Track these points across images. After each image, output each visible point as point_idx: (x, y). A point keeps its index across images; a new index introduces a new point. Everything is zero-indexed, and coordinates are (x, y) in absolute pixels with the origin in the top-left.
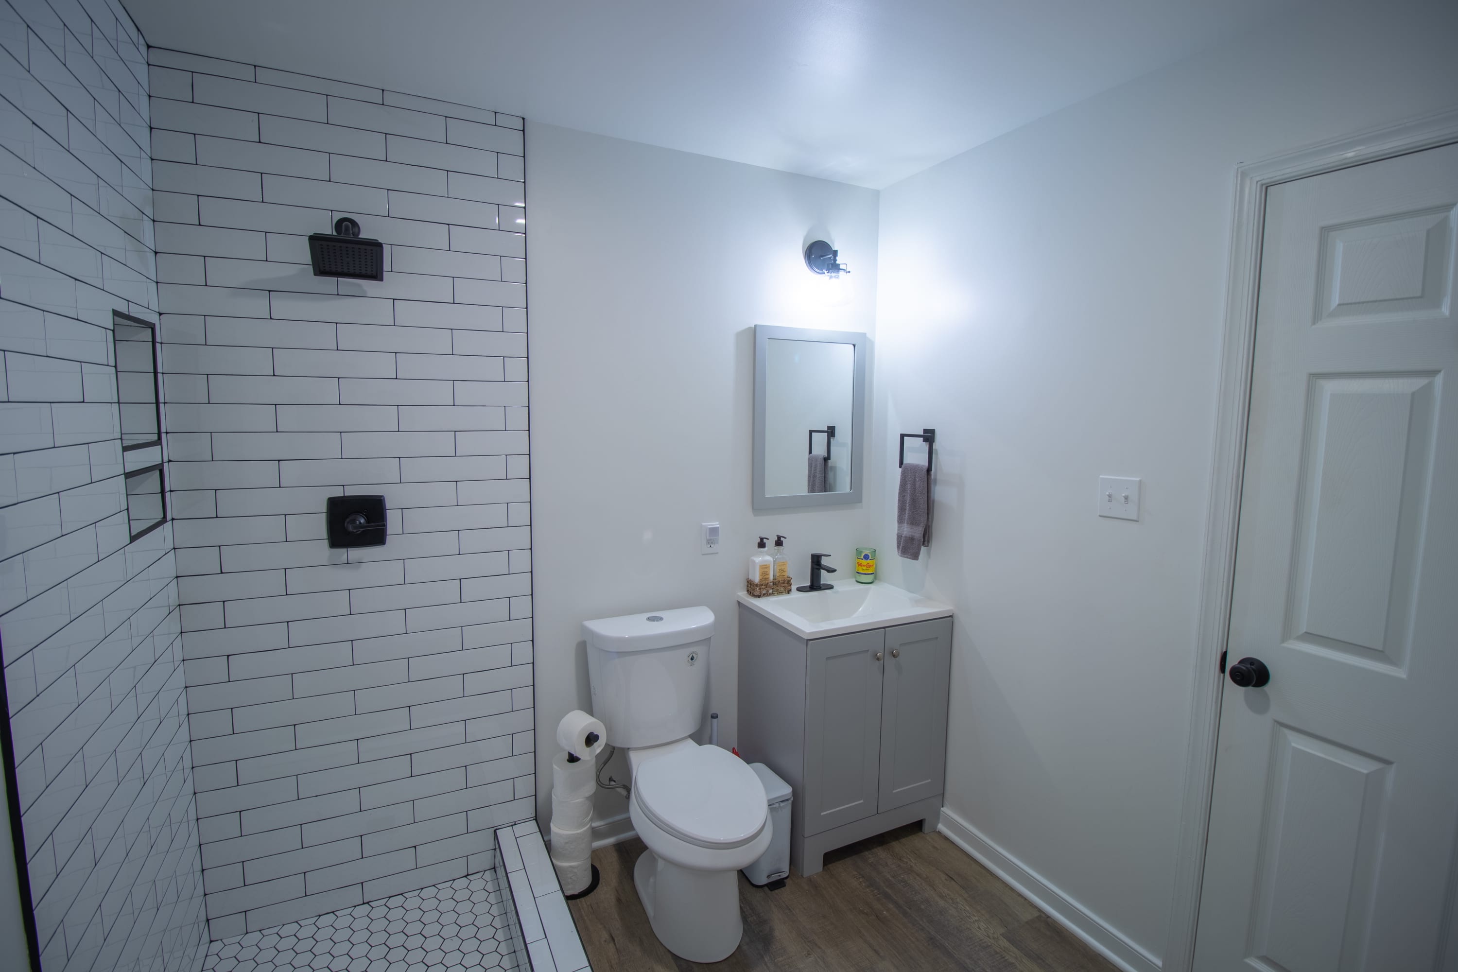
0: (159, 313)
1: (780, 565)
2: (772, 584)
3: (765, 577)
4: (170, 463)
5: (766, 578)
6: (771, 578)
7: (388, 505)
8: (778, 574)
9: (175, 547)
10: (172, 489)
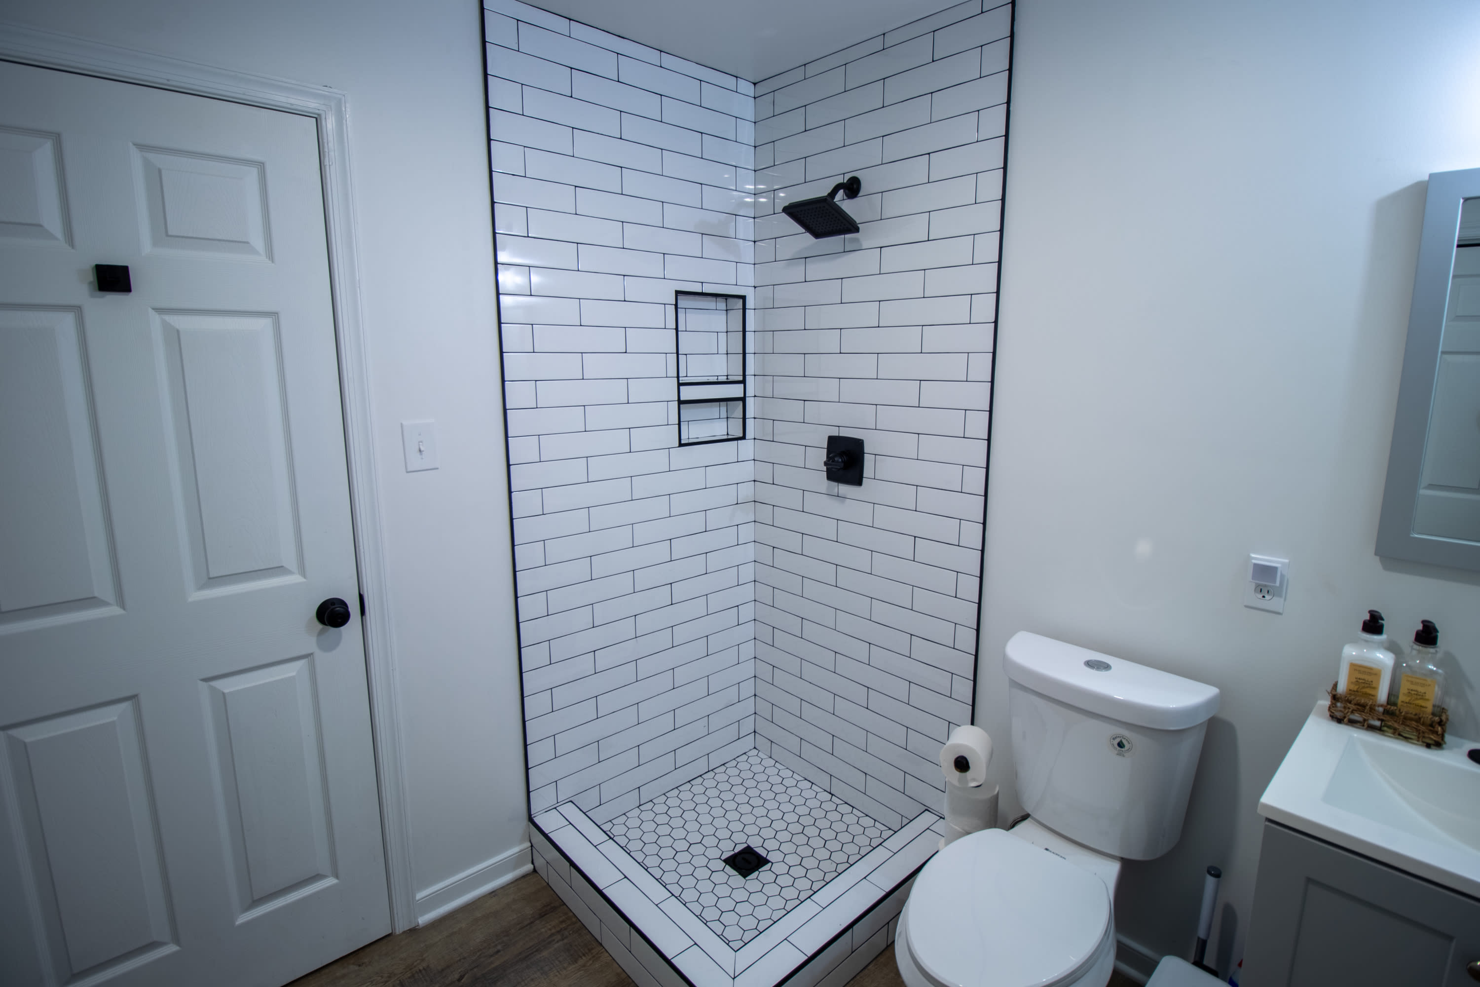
0: (754, 287)
1: (1412, 683)
2: (1381, 709)
3: (1364, 690)
4: (755, 398)
5: (1366, 694)
6: (1382, 695)
7: (867, 449)
8: (1402, 698)
9: (755, 459)
10: (755, 417)
